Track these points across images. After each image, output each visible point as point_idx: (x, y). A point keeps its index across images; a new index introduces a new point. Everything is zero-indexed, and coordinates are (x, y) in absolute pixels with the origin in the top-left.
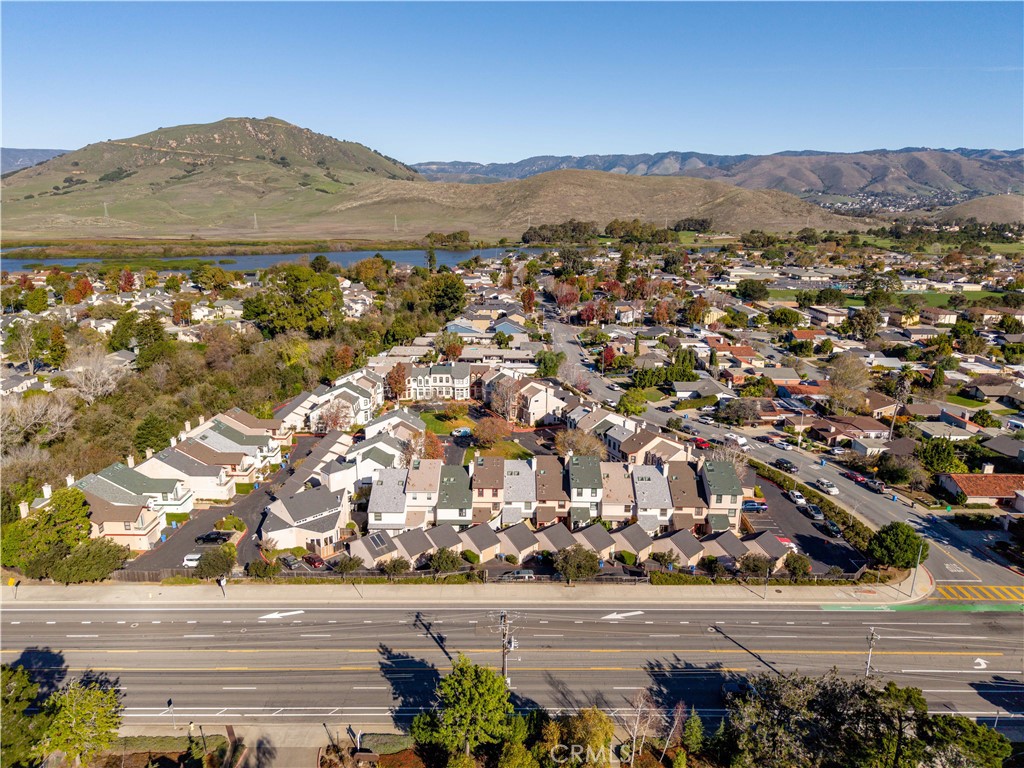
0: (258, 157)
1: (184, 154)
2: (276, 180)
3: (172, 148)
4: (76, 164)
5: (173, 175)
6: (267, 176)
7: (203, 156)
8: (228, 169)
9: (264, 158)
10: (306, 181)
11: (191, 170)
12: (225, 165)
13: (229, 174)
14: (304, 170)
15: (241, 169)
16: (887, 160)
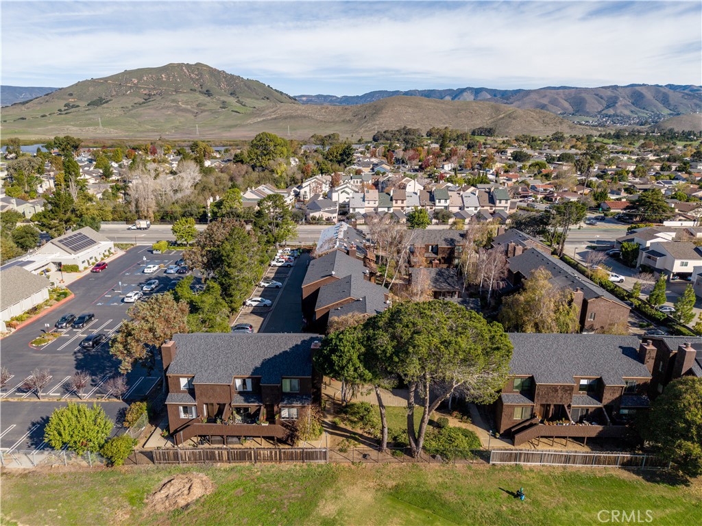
0: (191, 90)
1: (143, 88)
2: (205, 105)
3: (135, 84)
4: (71, 95)
5: (136, 102)
6: (199, 102)
7: (154, 89)
8: (173, 97)
9: (195, 90)
10: (224, 105)
11: (148, 98)
12: (171, 95)
13: (173, 101)
14: (223, 98)
15: (181, 98)
16: (618, 93)
